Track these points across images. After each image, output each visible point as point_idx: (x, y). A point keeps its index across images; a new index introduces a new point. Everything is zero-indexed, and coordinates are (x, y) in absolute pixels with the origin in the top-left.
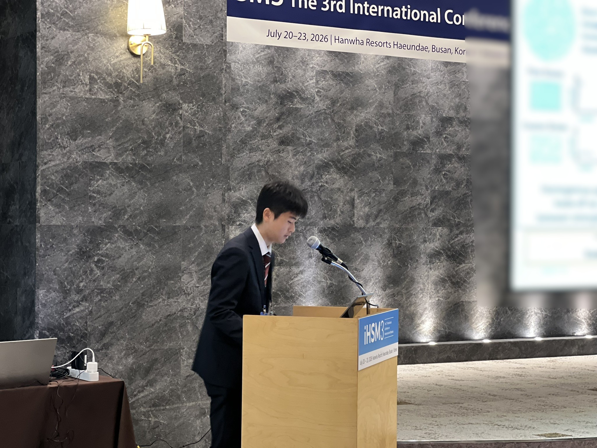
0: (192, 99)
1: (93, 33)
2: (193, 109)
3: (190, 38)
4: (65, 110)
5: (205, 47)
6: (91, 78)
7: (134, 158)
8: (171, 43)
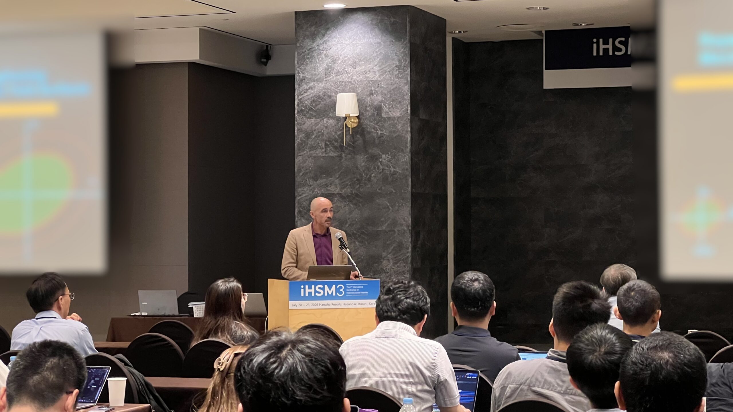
0: (388, 152)
1: (327, 118)
2: (388, 157)
3: (386, 114)
4: (311, 164)
5: (396, 118)
6: (326, 144)
7: (352, 190)
8: (374, 118)
